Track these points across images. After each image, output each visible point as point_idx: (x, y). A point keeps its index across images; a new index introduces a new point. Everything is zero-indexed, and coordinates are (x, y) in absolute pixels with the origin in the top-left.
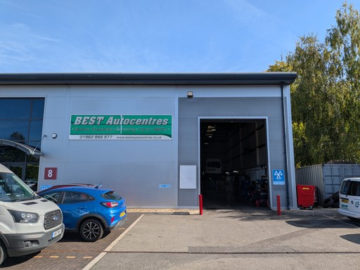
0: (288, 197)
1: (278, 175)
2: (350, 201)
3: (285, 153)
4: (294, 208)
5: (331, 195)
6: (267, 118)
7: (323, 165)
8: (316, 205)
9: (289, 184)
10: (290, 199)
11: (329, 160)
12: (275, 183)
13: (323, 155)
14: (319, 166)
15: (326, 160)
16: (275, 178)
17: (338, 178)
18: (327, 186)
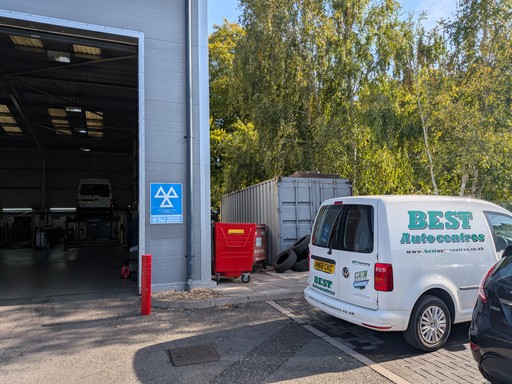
0: (188, 256)
1: (166, 197)
2: (338, 268)
3: (187, 137)
4: (204, 282)
5: (292, 243)
6: (141, 37)
7: (280, 180)
8: (262, 267)
9: (194, 222)
10: (194, 261)
11: (292, 172)
12: (156, 219)
13: (282, 163)
14: (272, 183)
15: (288, 171)
16: (155, 206)
17: (306, 206)
18: (286, 225)
